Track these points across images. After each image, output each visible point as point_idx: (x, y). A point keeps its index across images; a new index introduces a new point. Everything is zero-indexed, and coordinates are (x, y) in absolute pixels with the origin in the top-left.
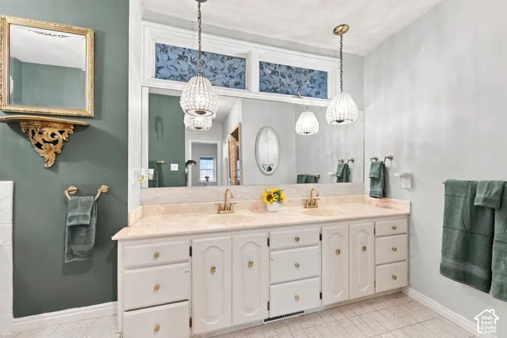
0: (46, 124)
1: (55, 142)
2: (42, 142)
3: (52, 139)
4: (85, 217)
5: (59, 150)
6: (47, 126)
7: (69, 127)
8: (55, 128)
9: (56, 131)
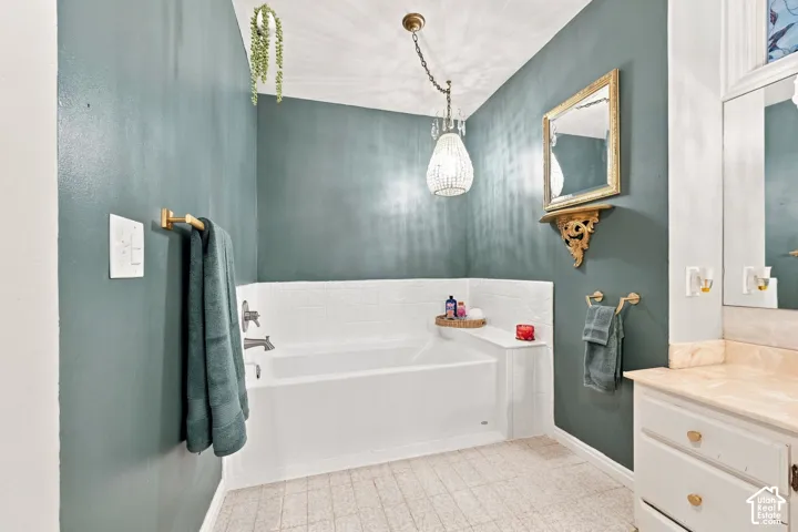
0: (570, 217)
1: (581, 237)
2: (568, 238)
3: (577, 233)
4: (600, 334)
5: (586, 247)
6: (571, 219)
7: (593, 215)
8: (579, 219)
9: (580, 223)
